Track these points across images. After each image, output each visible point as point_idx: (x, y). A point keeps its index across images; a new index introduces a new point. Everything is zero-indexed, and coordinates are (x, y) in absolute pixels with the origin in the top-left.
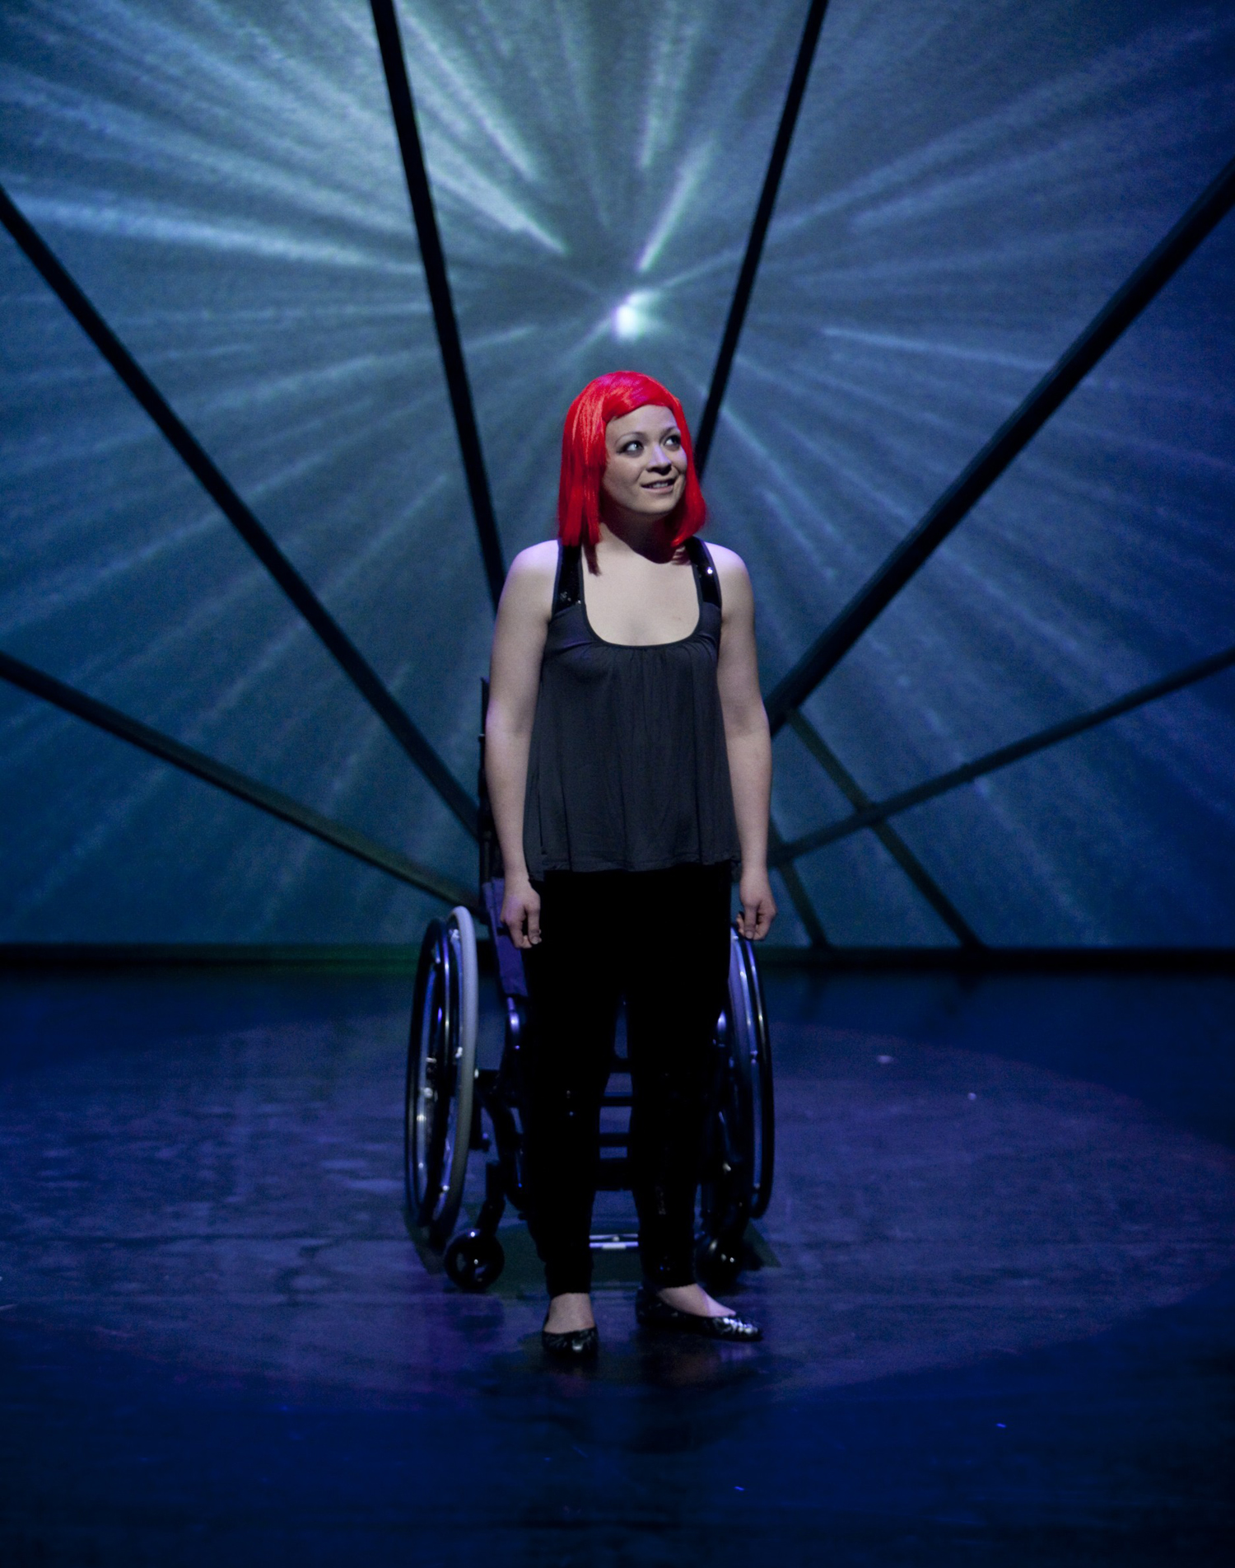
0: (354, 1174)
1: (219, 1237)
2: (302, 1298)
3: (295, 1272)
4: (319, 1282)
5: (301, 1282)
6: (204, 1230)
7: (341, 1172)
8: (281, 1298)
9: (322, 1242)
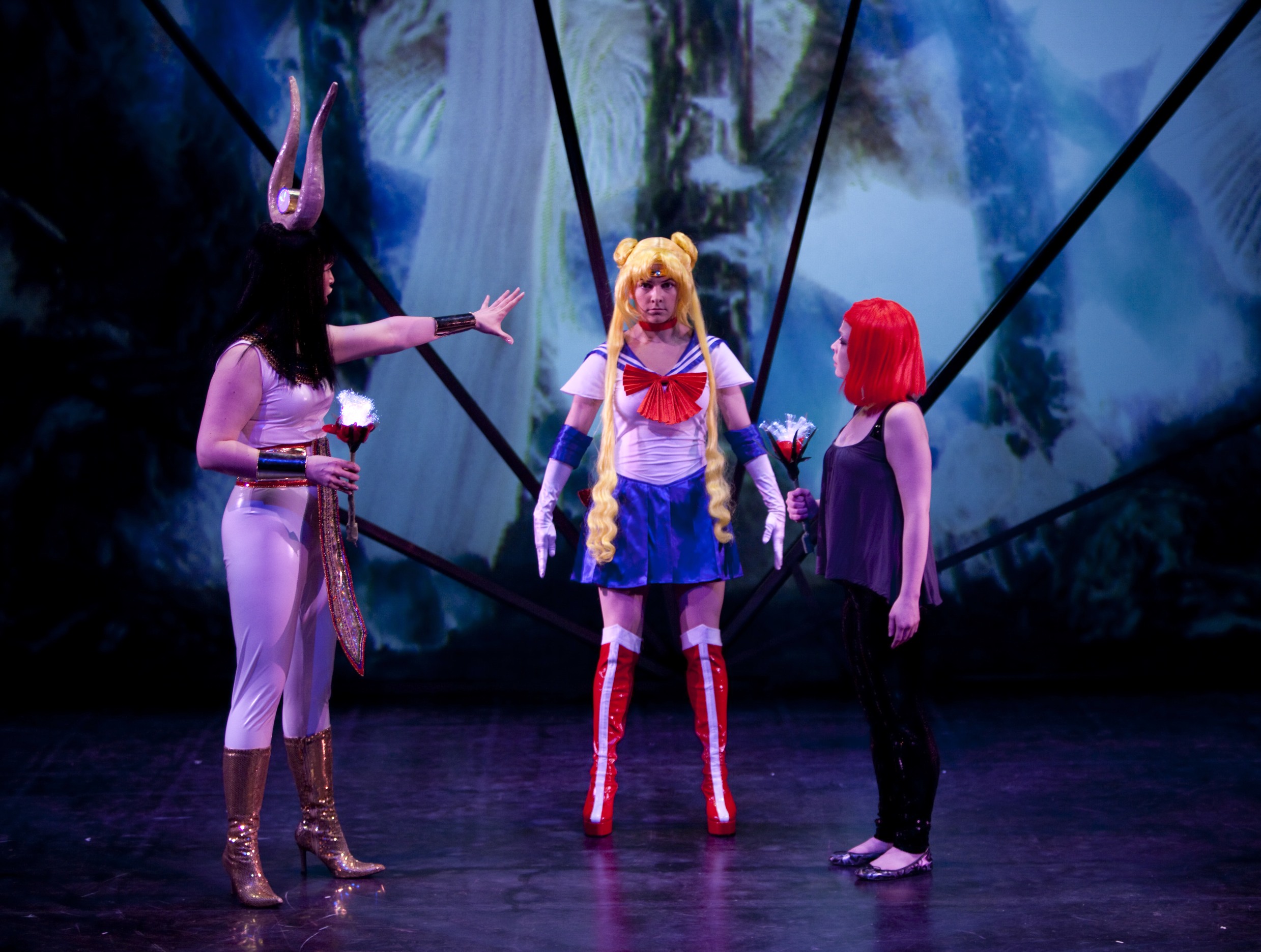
0: (552, 828)
1: (469, 868)
2: (521, 906)
3: (518, 890)
4: (531, 896)
5: (521, 896)
6: (459, 864)
7: (547, 826)
8: (508, 907)
9: (533, 871)
